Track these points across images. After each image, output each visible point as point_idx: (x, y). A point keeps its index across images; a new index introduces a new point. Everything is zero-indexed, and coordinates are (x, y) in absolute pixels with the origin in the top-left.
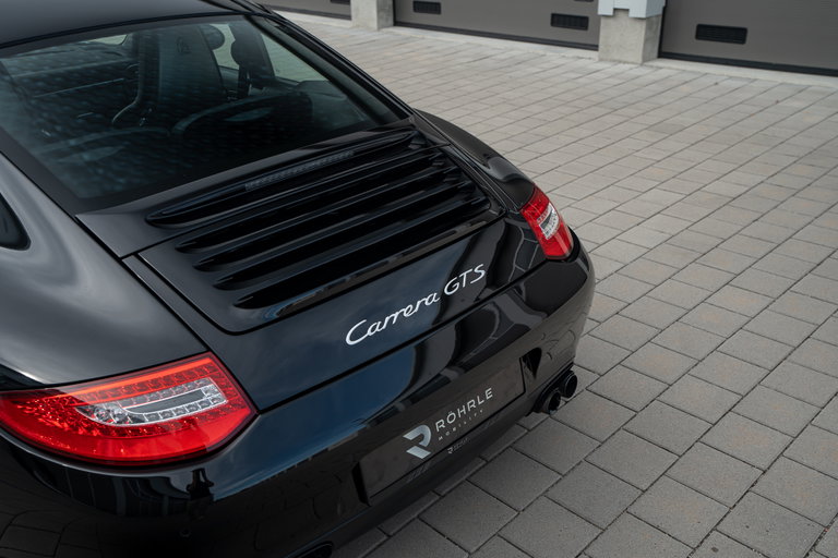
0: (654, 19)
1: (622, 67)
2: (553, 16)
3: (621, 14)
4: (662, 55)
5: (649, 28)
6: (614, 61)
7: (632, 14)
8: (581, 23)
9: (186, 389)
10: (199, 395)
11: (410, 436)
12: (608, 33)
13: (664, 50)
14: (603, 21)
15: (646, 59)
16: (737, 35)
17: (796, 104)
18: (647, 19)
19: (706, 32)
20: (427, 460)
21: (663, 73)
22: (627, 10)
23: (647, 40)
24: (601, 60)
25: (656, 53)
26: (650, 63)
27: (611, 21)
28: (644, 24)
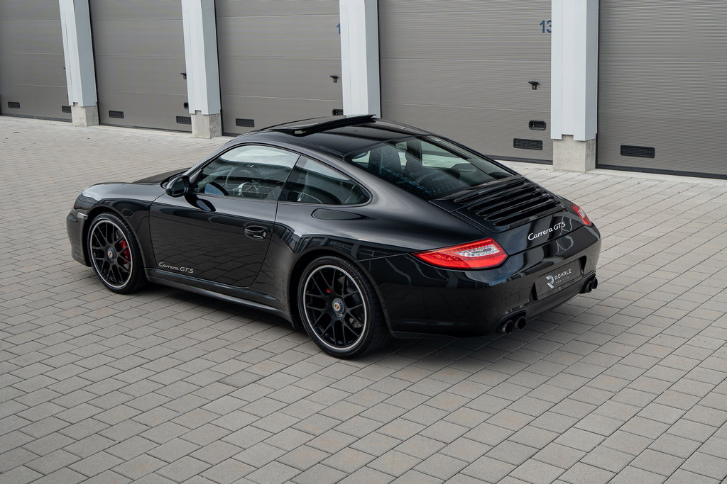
0: (591, 142)
1: (571, 175)
2: (515, 140)
3: (568, 138)
4: (598, 166)
5: (588, 148)
6: (565, 171)
7: (575, 138)
8: (537, 145)
9: (486, 247)
10: (490, 249)
11: (548, 278)
12: (559, 152)
13: (599, 163)
14: (555, 144)
15: (588, 169)
16: (649, 152)
17: (691, 194)
18: (586, 141)
19: (627, 150)
20: (553, 289)
21: (602, 178)
22: (572, 136)
23: (587, 156)
24: (555, 170)
25: (594, 166)
26: (591, 172)
27: (559, 143)
28: (585, 145)
